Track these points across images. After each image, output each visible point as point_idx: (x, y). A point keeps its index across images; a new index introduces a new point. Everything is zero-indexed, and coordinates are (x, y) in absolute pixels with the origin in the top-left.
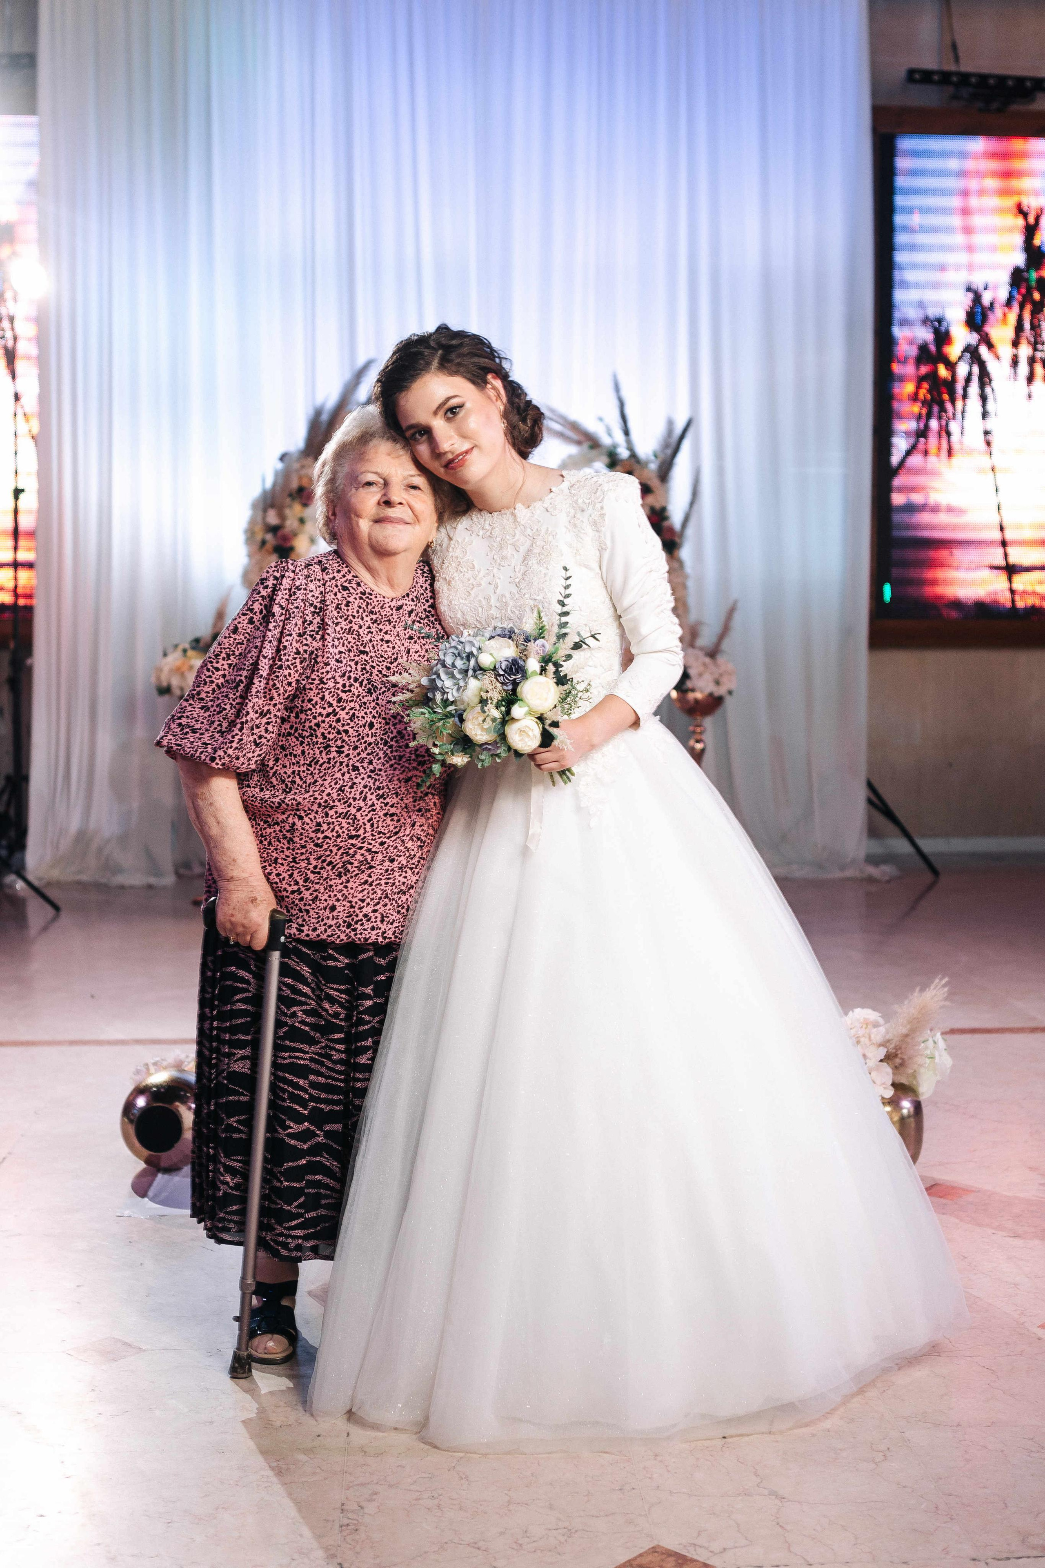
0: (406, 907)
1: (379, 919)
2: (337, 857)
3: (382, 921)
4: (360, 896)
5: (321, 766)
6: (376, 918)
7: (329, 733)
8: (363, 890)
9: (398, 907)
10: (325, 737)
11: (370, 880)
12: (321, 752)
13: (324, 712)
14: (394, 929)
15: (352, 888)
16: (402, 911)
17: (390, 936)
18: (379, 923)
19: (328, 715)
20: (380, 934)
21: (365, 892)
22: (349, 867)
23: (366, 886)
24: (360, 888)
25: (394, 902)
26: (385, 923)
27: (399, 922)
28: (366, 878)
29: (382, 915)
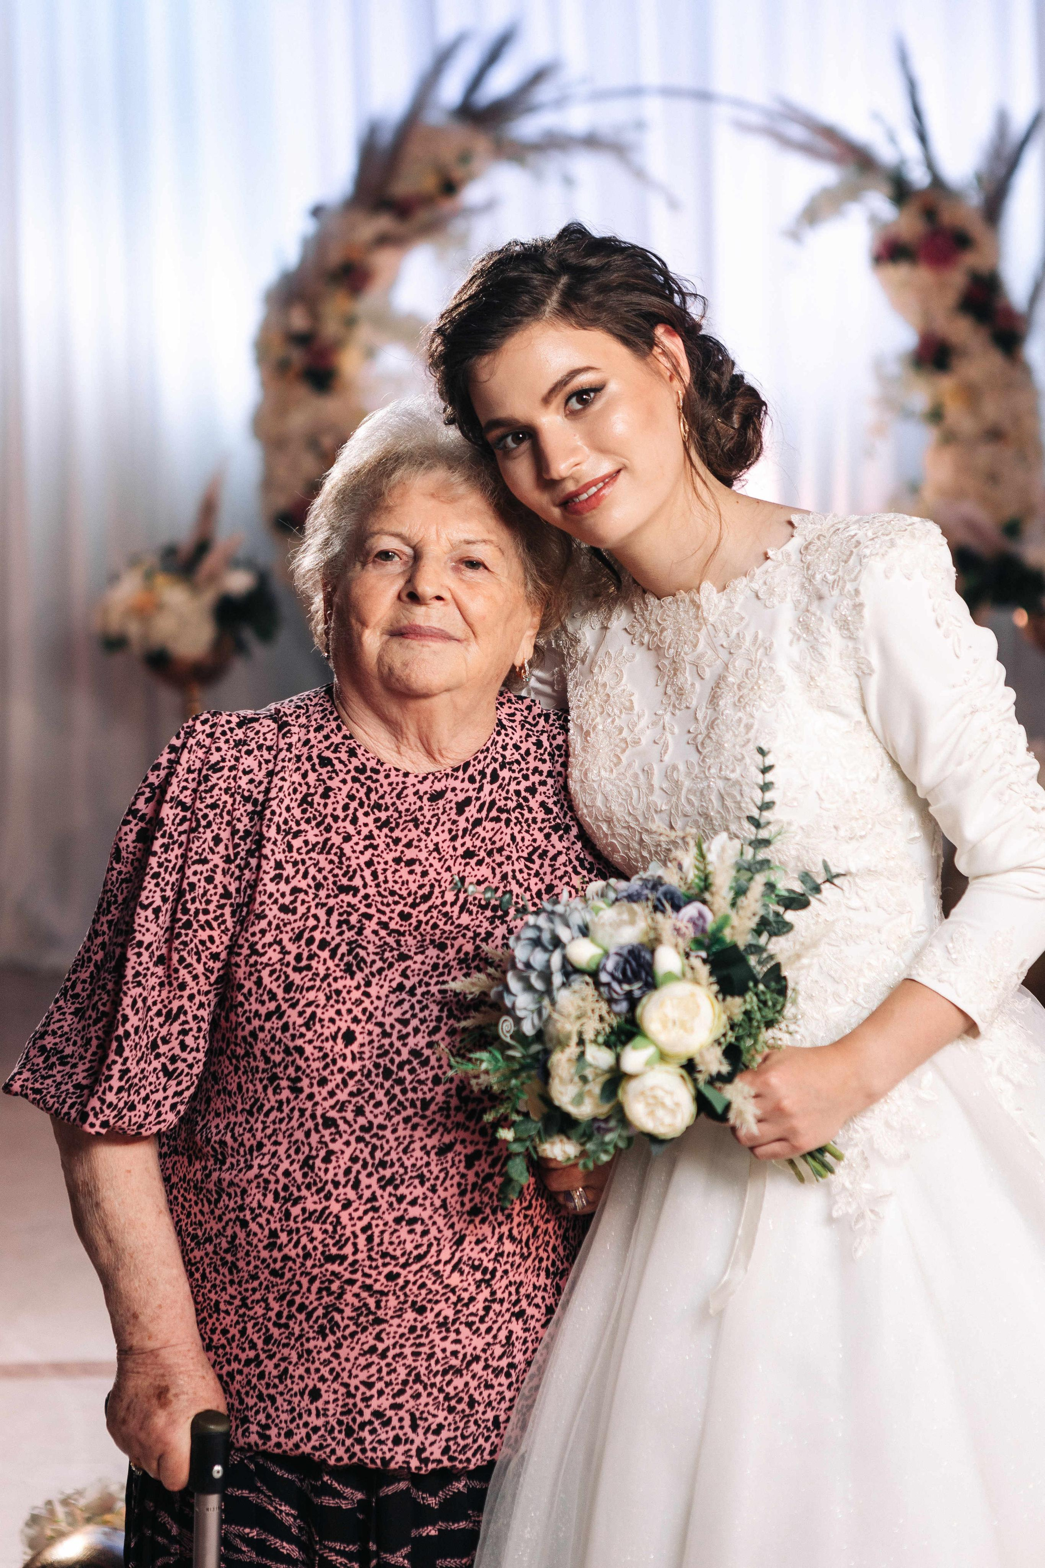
0: (466, 1399)
1: (407, 1422)
2: (313, 1297)
3: (414, 1427)
4: (363, 1376)
5: (267, 1115)
6: (401, 1420)
7: (272, 1051)
8: (368, 1366)
9: (447, 1398)
10: (267, 1060)
11: (381, 1347)
12: (265, 1088)
13: (263, 1011)
14: (443, 1444)
15: (347, 1360)
16: (460, 1407)
17: (437, 1455)
18: (407, 1430)
19: (269, 1016)
20: (413, 1453)
21: (373, 1369)
22: (337, 1317)
23: (375, 1358)
24: (362, 1361)
25: (435, 1391)
26: (420, 1431)
27: (456, 1429)
28: (372, 1342)
29: (412, 1415)
